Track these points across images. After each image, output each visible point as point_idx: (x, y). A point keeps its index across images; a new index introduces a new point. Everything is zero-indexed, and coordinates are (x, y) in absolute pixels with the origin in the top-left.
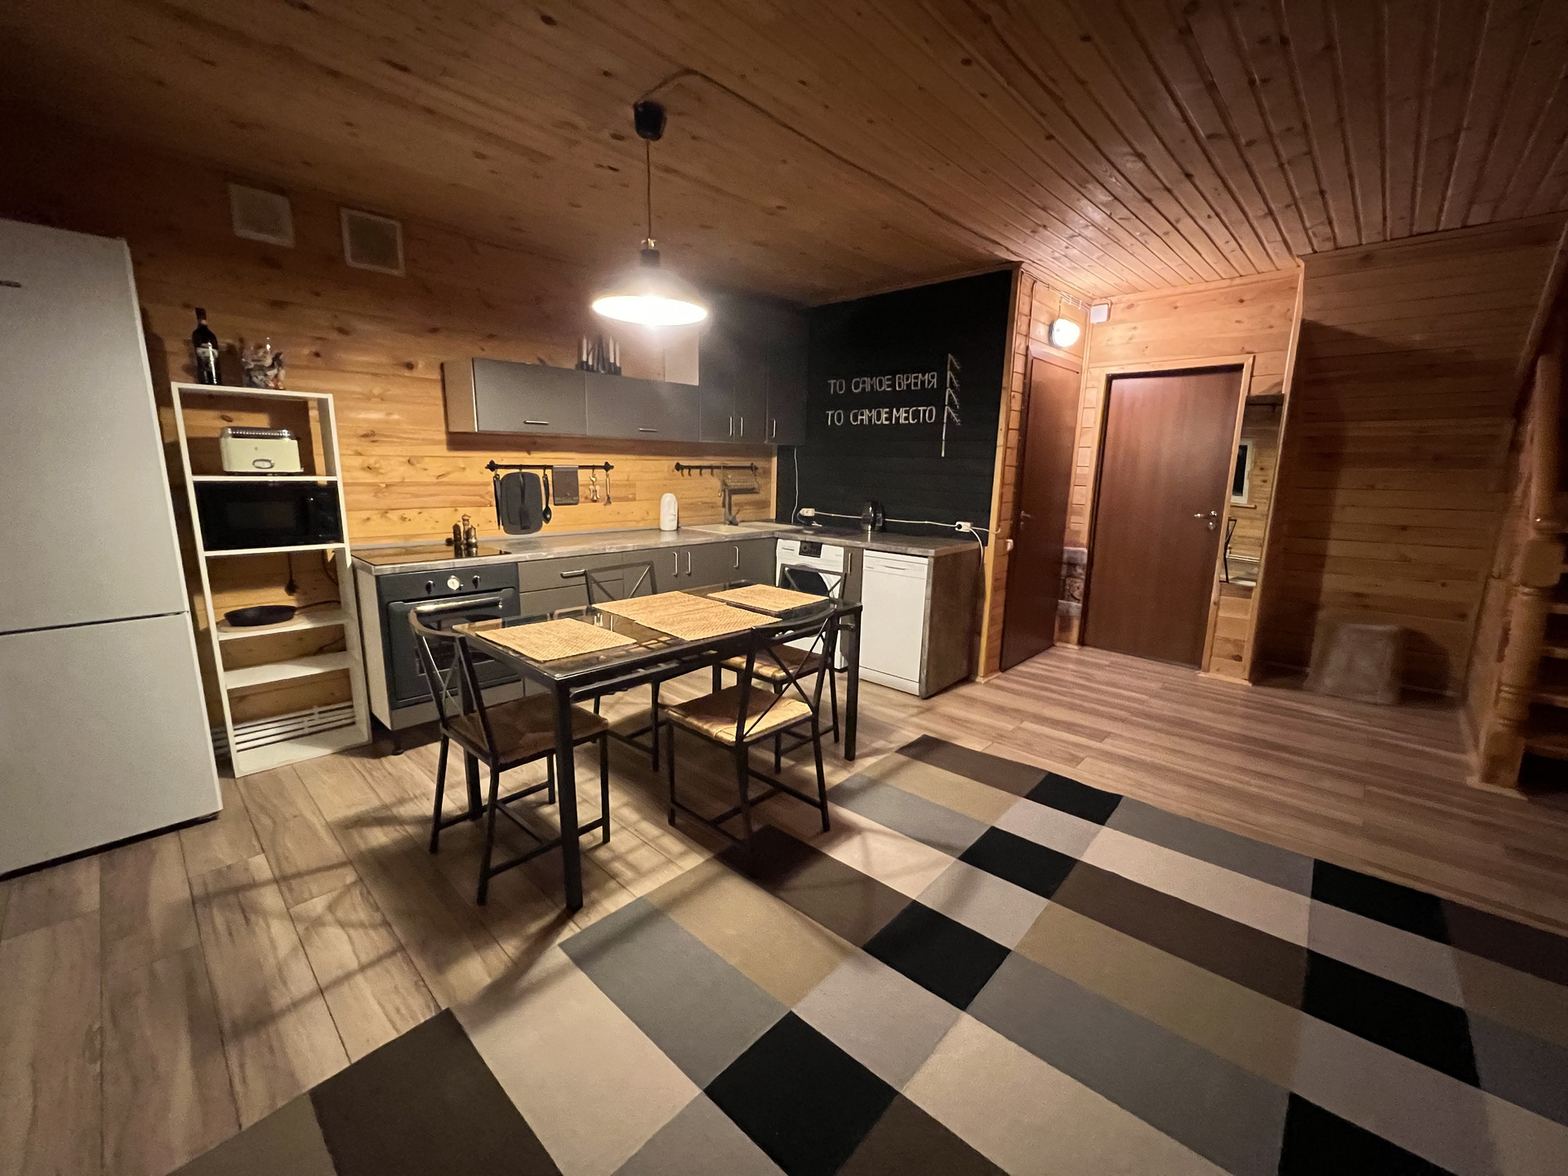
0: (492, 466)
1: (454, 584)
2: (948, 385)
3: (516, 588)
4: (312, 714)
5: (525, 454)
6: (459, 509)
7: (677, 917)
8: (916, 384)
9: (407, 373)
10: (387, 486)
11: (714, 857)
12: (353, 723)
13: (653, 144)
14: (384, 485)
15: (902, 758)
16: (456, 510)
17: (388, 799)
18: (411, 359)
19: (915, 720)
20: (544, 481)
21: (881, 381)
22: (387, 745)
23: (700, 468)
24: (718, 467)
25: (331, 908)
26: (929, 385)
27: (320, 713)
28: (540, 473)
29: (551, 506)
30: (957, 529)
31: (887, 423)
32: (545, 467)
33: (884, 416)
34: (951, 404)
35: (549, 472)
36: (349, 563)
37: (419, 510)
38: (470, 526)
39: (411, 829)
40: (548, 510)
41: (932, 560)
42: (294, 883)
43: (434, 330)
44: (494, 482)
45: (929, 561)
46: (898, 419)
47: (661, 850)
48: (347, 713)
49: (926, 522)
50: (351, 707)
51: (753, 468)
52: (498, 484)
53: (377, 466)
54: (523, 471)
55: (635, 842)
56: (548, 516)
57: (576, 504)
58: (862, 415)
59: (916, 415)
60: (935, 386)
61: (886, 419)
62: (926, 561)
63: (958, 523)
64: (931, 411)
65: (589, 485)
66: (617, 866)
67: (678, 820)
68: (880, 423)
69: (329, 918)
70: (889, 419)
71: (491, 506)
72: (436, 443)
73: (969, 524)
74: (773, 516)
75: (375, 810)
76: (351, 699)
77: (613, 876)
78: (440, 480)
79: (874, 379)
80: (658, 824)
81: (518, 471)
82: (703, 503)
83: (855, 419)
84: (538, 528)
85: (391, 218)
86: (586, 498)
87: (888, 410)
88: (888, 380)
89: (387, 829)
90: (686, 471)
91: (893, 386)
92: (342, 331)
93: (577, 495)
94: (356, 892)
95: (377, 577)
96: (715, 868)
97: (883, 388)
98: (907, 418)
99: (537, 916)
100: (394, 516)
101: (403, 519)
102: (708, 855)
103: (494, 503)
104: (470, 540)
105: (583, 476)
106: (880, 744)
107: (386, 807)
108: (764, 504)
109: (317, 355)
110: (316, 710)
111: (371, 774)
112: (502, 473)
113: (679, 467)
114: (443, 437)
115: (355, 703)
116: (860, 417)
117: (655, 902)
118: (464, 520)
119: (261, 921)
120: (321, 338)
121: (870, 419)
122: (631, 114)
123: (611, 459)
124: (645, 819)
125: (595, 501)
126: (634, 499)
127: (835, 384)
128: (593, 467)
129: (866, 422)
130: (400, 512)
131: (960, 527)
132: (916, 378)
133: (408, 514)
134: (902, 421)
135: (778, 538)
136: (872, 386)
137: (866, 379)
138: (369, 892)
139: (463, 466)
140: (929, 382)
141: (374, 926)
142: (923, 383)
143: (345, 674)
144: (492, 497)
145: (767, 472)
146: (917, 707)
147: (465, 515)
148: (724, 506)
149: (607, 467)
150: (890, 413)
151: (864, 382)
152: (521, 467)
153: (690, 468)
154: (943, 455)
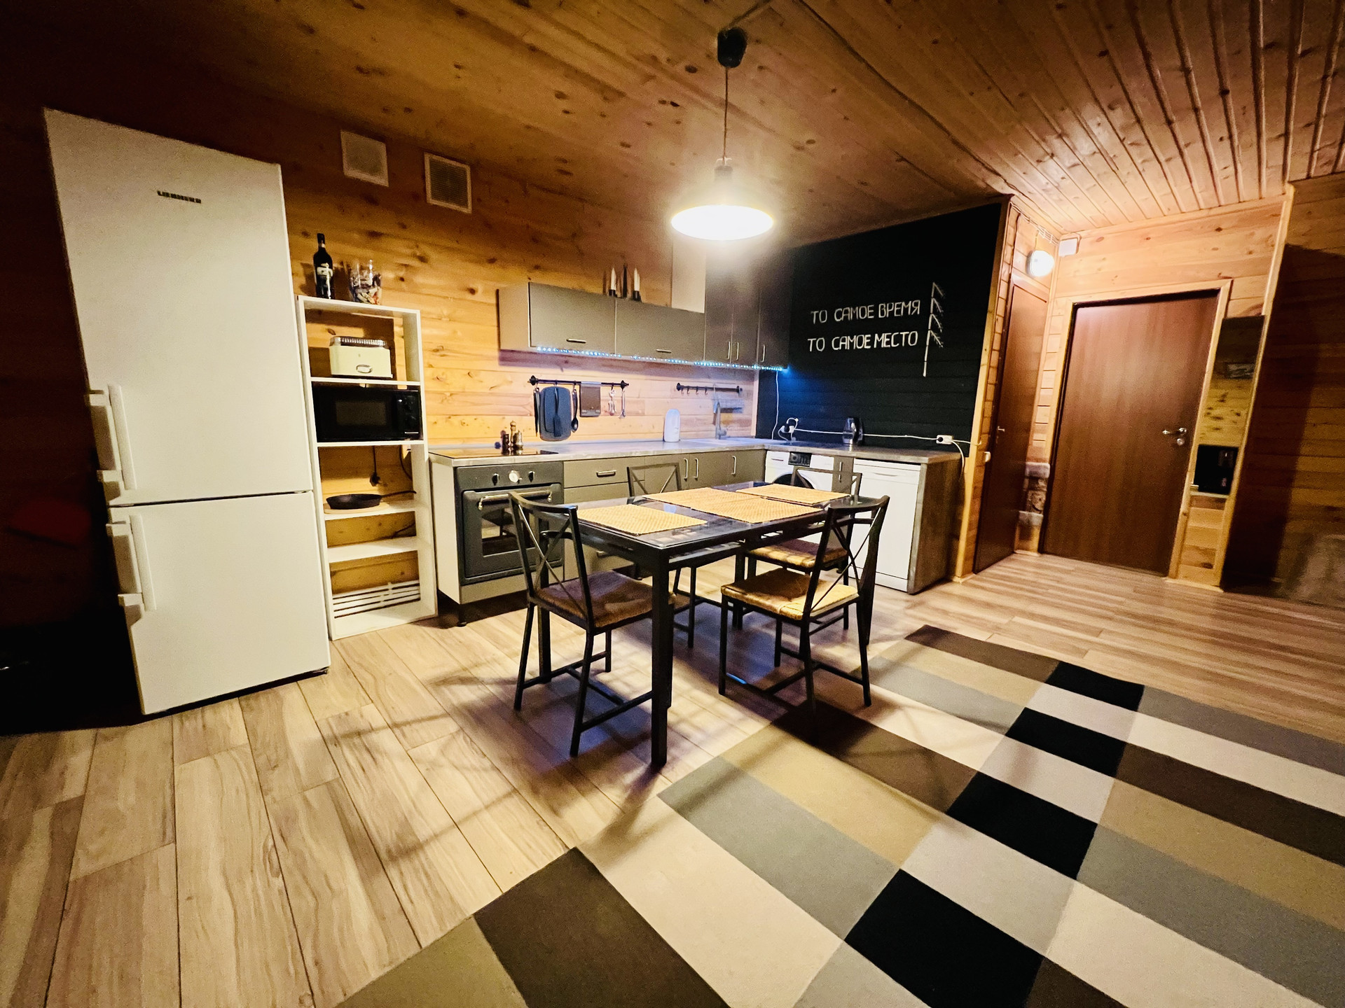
0: (534, 381)
1: (514, 477)
2: (932, 311)
3: (561, 484)
4: (387, 590)
5: (558, 371)
6: (506, 417)
7: (756, 774)
8: (899, 312)
9: (469, 296)
10: (451, 395)
11: (771, 724)
12: (419, 599)
13: (732, 71)
14: (448, 394)
15: (911, 645)
16: (504, 418)
17: (465, 663)
18: (472, 286)
19: (911, 612)
20: (573, 396)
21: (863, 311)
22: (452, 618)
23: (697, 388)
24: (712, 389)
25: (443, 751)
26: (911, 312)
27: (393, 589)
28: (570, 388)
29: (578, 417)
30: (938, 442)
31: (869, 347)
32: (575, 383)
33: (865, 341)
34: (935, 328)
35: (577, 387)
36: (426, 459)
37: (475, 417)
38: (517, 432)
39: (493, 690)
40: (575, 421)
41: (925, 467)
42: (406, 729)
43: (492, 261)
44: (535, 395)
45: (922, 468)
46: (879, 343)
47: (721, 716)
48: (413, 591)
49: (906, 436)
50: (418, 585)
51: (738, 390)
52: (538, 396)
53: (444, 377)
54: (558, 386)
55: (693, 708)
56: (576, 426)
57: (597, 416)
58: (844, 340)
59: (898, 339)
60: (918, 313)
61: (868, 344)
62: (918, 467)
63: (938, 436)
64: (913, 336)
65: (609, 400)
66: (684, 728)
67: (728, 691)
68: (861, 347)
69: (443, 760)
70: (871, 343)
71: (531, 415)
72: (489, 358)
73: (950, 437)
74: (754, 433)
75: (458, 671)
76: (417, 578)
77: (685, 737)
78: (493, 391)
79: (857, 308)
80: (708, 692)
81: (553, 385)
82: (698, 420)
83: (837, 345)
84: (568, 436)
85: (462, 162)
86: (606, 412)
87: (870, 336)
88: (870, 309)
89: (474, 687)
90: (685, 391)
91: (876, 314)
92: (422, 259)
93: (599, 407)
94: (461, 738)
95: (455, 469)
96: (776, 734)
97: (866, 316)
98: (888, 343)
99: (628, 769)
100: (455, 420)
101: (463, 424)
102: (767, 722)
103: (533, 413)
104: (517, 444)
105: (605, 391)
106: (886, 631)
107: (465, 669)
108: (748, 423)
109: (402, 279)
110: (390, 586)
111: (444, 642)
112: (542, 387)
113: (679, 387)
114: (496, 354)
115: (421, 581)
116: (841, 343)
117: (734, 760)
118: (512, 426)
119: (386, 761)
120: (406, 266)
121: (851, 344)
122: (715, 43)
123: (626, 378)
124: (697, 688)
125: (612, 414)
126: (643, 414)
127: (817, 315)
128: (613, 385)
129: (848, 347)
130: (460, 418)
131: (941, 439)
132: (898, 306)
133: (468, 420)
134: (884, 345)
135: (767, 450)
136: (854, 315)
137: (849, 308)
138: (471, 740)
139: (510, 380)
140: (912, 309)
141: (485, 770)
142: (906, 310)
143: (413, 557)
144: (531, 407)
145: (750, 394)
146: (907, 601)
147: (513, 422)
148: (714, 423)
149: (623, 385)
150: (872, 339)
151: (846, 312)
152: (556, 382)
153: (688, 388)
154: (925, 375)
